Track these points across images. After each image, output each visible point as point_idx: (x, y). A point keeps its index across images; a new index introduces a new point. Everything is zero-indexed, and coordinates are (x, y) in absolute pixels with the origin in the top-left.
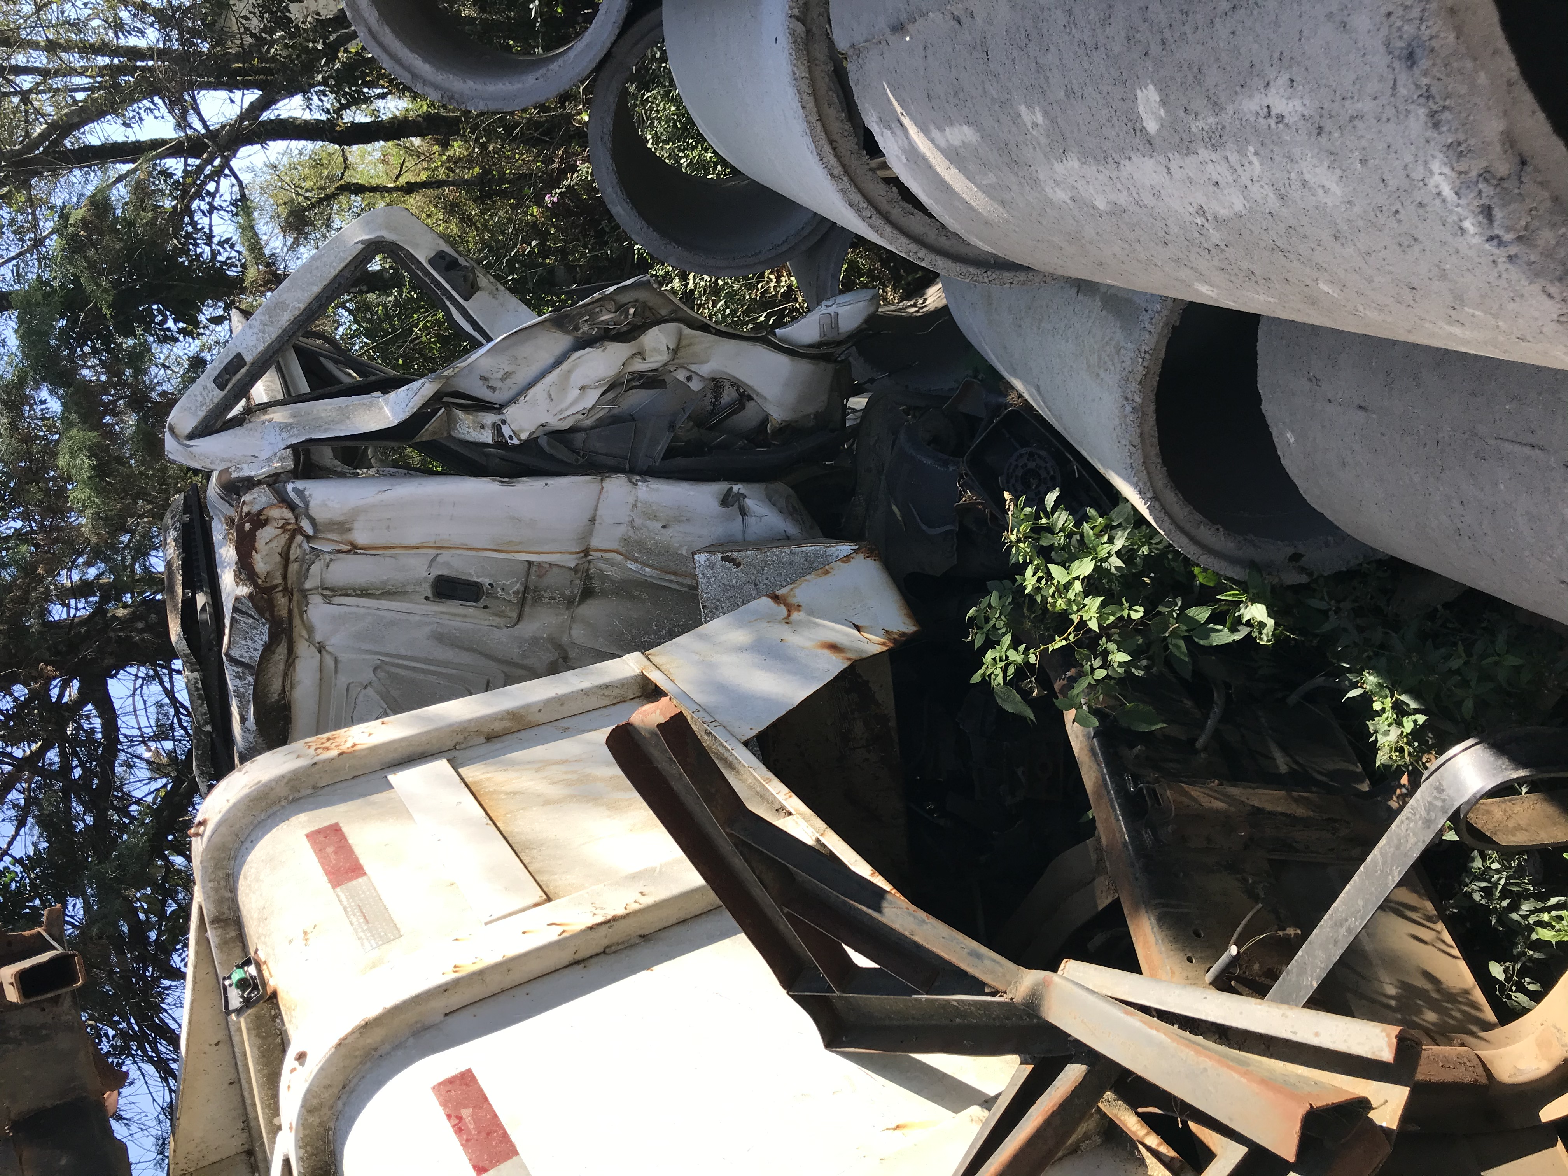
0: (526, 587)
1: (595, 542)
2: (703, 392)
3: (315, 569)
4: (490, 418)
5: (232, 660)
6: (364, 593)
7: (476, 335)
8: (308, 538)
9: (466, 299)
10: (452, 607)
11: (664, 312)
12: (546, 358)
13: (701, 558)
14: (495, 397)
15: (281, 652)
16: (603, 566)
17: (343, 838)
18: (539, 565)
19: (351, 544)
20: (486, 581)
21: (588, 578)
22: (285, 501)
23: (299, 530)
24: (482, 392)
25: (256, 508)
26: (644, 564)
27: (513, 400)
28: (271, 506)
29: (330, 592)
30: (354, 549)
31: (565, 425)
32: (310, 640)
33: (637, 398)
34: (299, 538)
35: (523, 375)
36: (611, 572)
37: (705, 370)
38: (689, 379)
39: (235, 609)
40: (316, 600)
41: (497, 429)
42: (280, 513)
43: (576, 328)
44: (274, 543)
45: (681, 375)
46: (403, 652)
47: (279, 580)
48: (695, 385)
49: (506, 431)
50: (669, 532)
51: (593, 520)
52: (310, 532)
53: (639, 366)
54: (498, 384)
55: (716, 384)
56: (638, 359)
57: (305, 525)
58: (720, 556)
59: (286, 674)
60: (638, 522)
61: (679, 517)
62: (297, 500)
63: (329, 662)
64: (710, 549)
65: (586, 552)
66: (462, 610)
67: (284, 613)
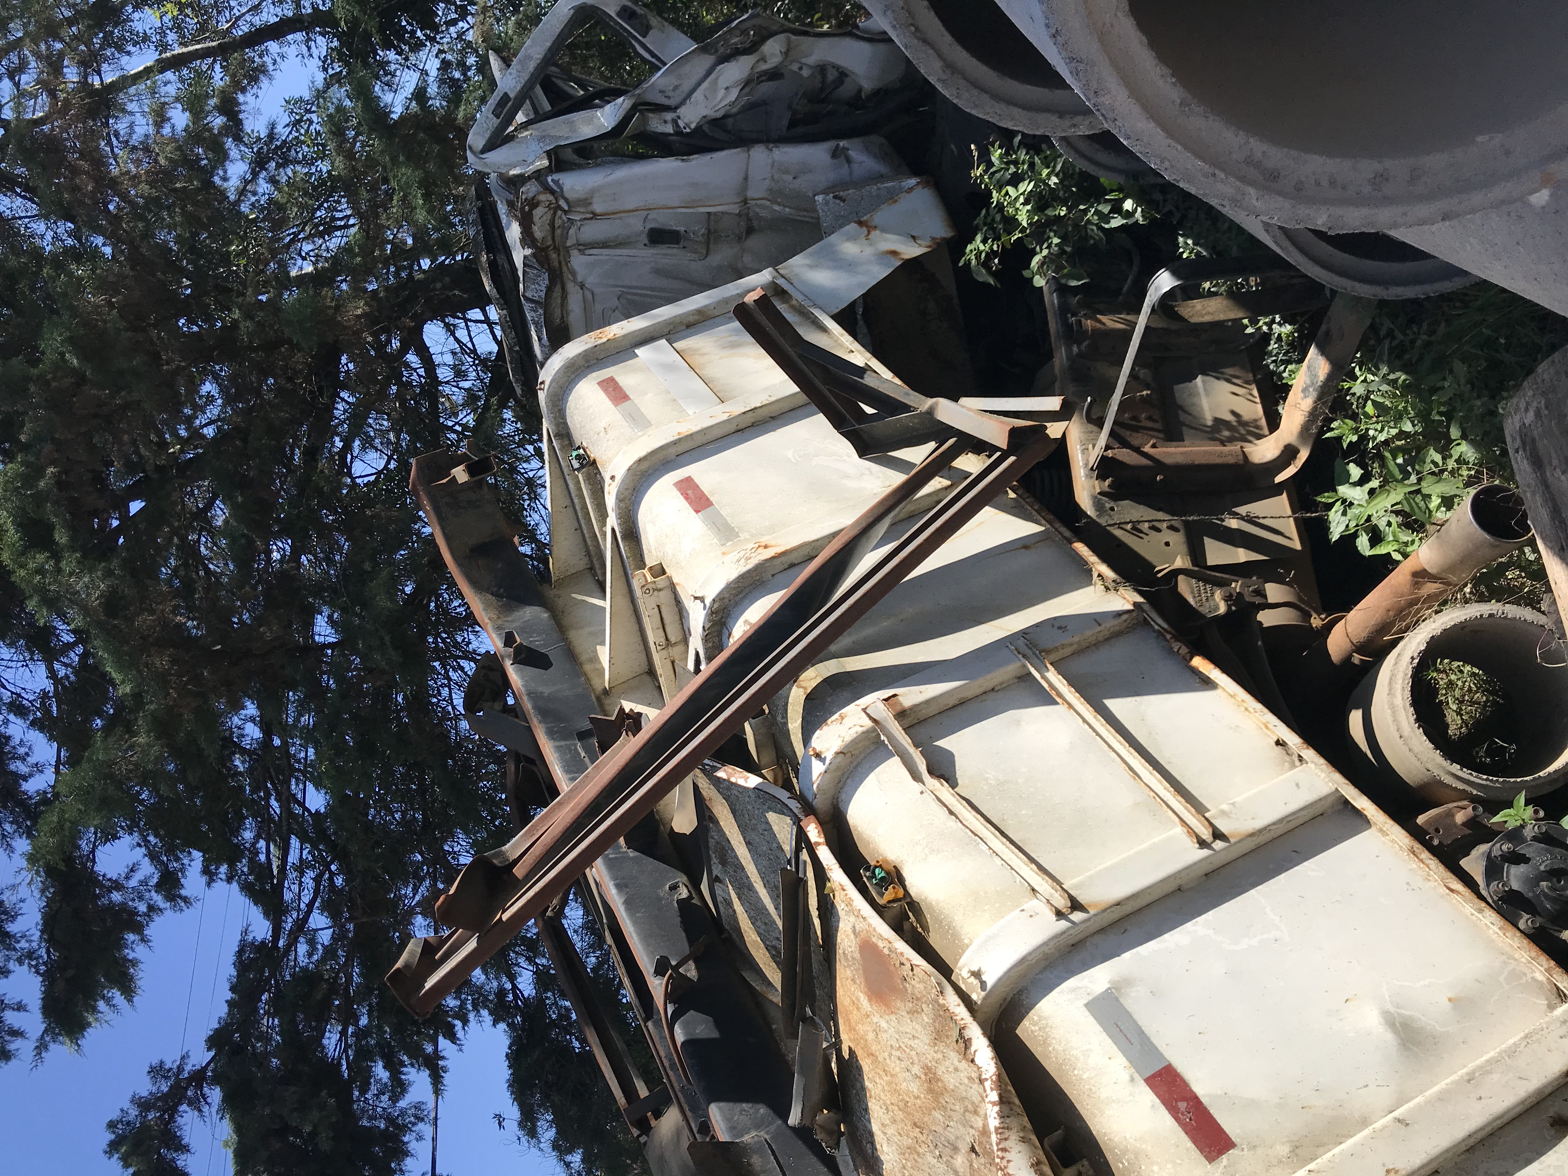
0: (709, 230)
1: (750, 194)
2: (812, 75)
3: (572, 232)
4: (669, 116)
5: (528, 299)
6: (604, 245)
7: (653, 60)
8: (565, 212)
9: (644, 37)
10: (662, 249)
11: (775, 28)
12: (702, 72)
13: (819, 198)
14: (672, 102)
15: (557, 291)
16: (758, 210)
17: (616, 383)
18: (715, 214)
19: (592, 213)
20: (682, 229)
21: (749, 220)
22: (548, 189)
23: (559, 207)
24: (661, 100)
25: (531, 195)
26: (784, 206)
27: (683, 103)
28: (539, 193)
29: (584, 247)
30: (595, 216)
31: (719, 115)
32: (575, 281)
33: (766, 88)
34: (559, 212)
35: (687, 86)
36: (764, 213)
37: (812, 60)
38: (801, 69)
39: (525, 265)
40: (574, 253)
41: (675, 122)
42: (545, 197)
43: (716, 51)
44: (544, 218)
45: (795, 67)
46: (634, 284)
47: (550, 243)
48: (805, 73)
49: (681, 124)
50: (798, 181)
51: (746, 178)
52: (566, 208)
53: (764, 67)
54: (671, 94)
55: (822, 69)
56: (761, 63)
57: (562, 203)
58: (831, 195)
59: (562, 306)
60: (776, 177)
61: (804, 170)
62: (555, 188)
63: (589, 296)
64: (825, 192)
65: (745, 201)
66: (670, 251)
67: (556, 264)
